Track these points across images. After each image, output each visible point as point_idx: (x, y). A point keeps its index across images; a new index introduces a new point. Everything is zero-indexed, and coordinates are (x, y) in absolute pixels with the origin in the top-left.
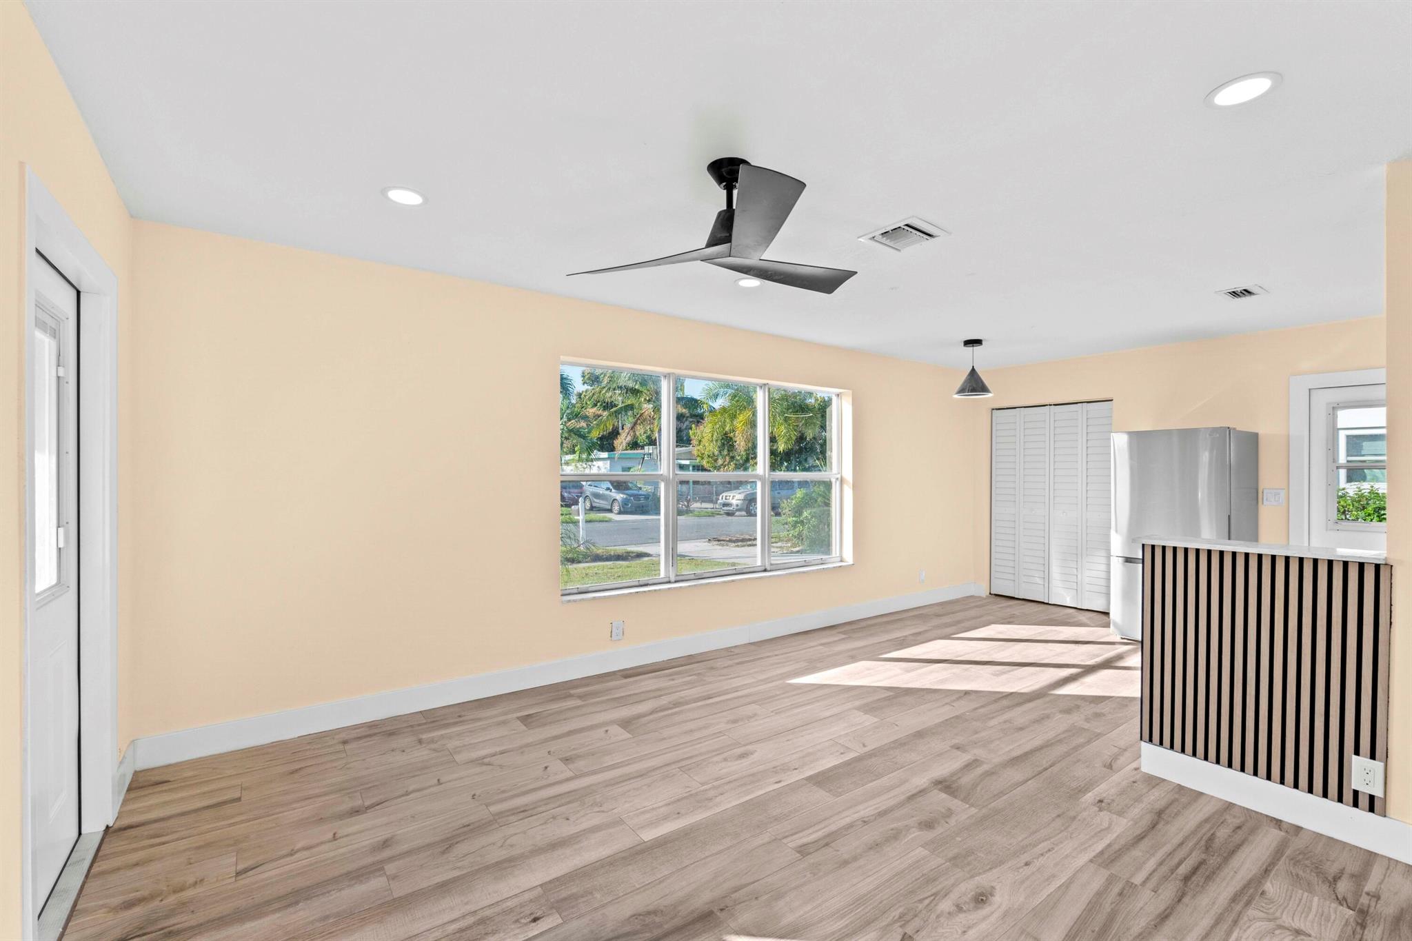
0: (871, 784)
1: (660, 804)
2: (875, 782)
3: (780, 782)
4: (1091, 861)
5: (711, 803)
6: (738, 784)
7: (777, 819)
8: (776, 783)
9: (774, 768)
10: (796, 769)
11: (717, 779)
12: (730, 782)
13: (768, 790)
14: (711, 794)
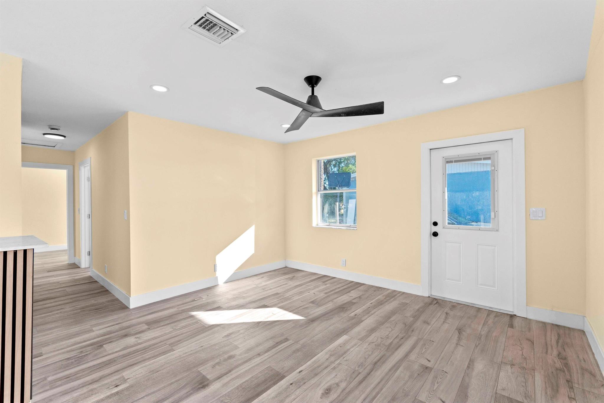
0: (247, 379)
1: (352, 350)
2: (244, 380)
3: (300, 372)
4: (174, 350)
5: (330, 353)
6: (322, 366)
7: (298, 350)
8: (302, 371)
9: (305, 383)
10: (291, 384)
11: (334, 368)
12: (326, 367)
13: (305, 365)
14: (332, 359)
